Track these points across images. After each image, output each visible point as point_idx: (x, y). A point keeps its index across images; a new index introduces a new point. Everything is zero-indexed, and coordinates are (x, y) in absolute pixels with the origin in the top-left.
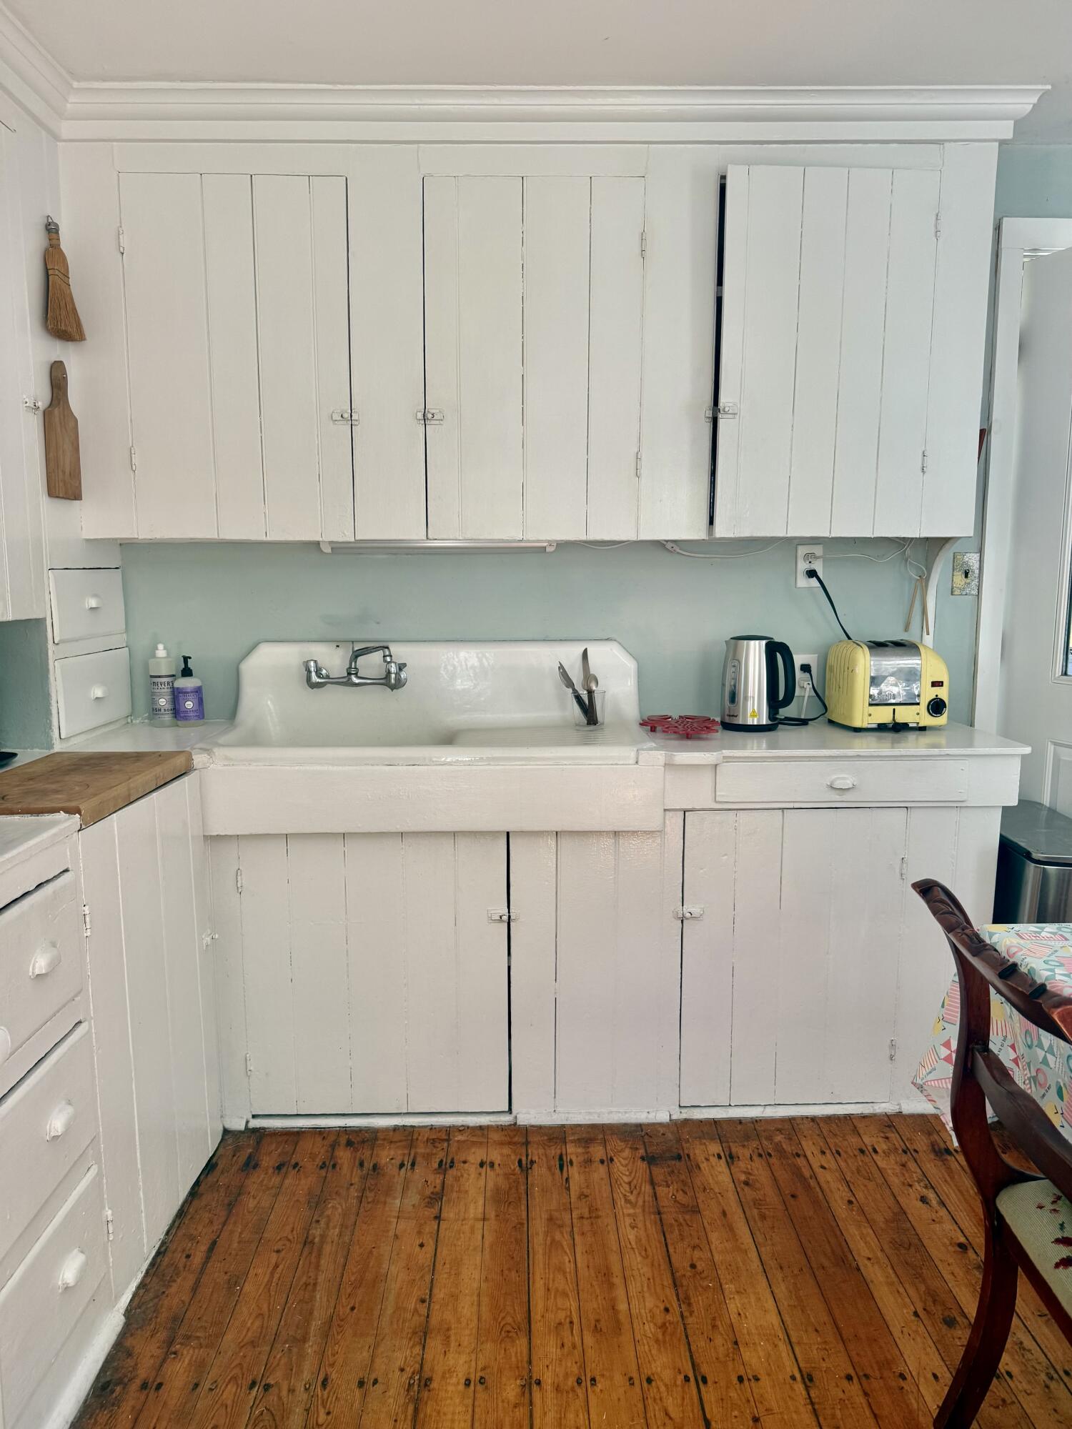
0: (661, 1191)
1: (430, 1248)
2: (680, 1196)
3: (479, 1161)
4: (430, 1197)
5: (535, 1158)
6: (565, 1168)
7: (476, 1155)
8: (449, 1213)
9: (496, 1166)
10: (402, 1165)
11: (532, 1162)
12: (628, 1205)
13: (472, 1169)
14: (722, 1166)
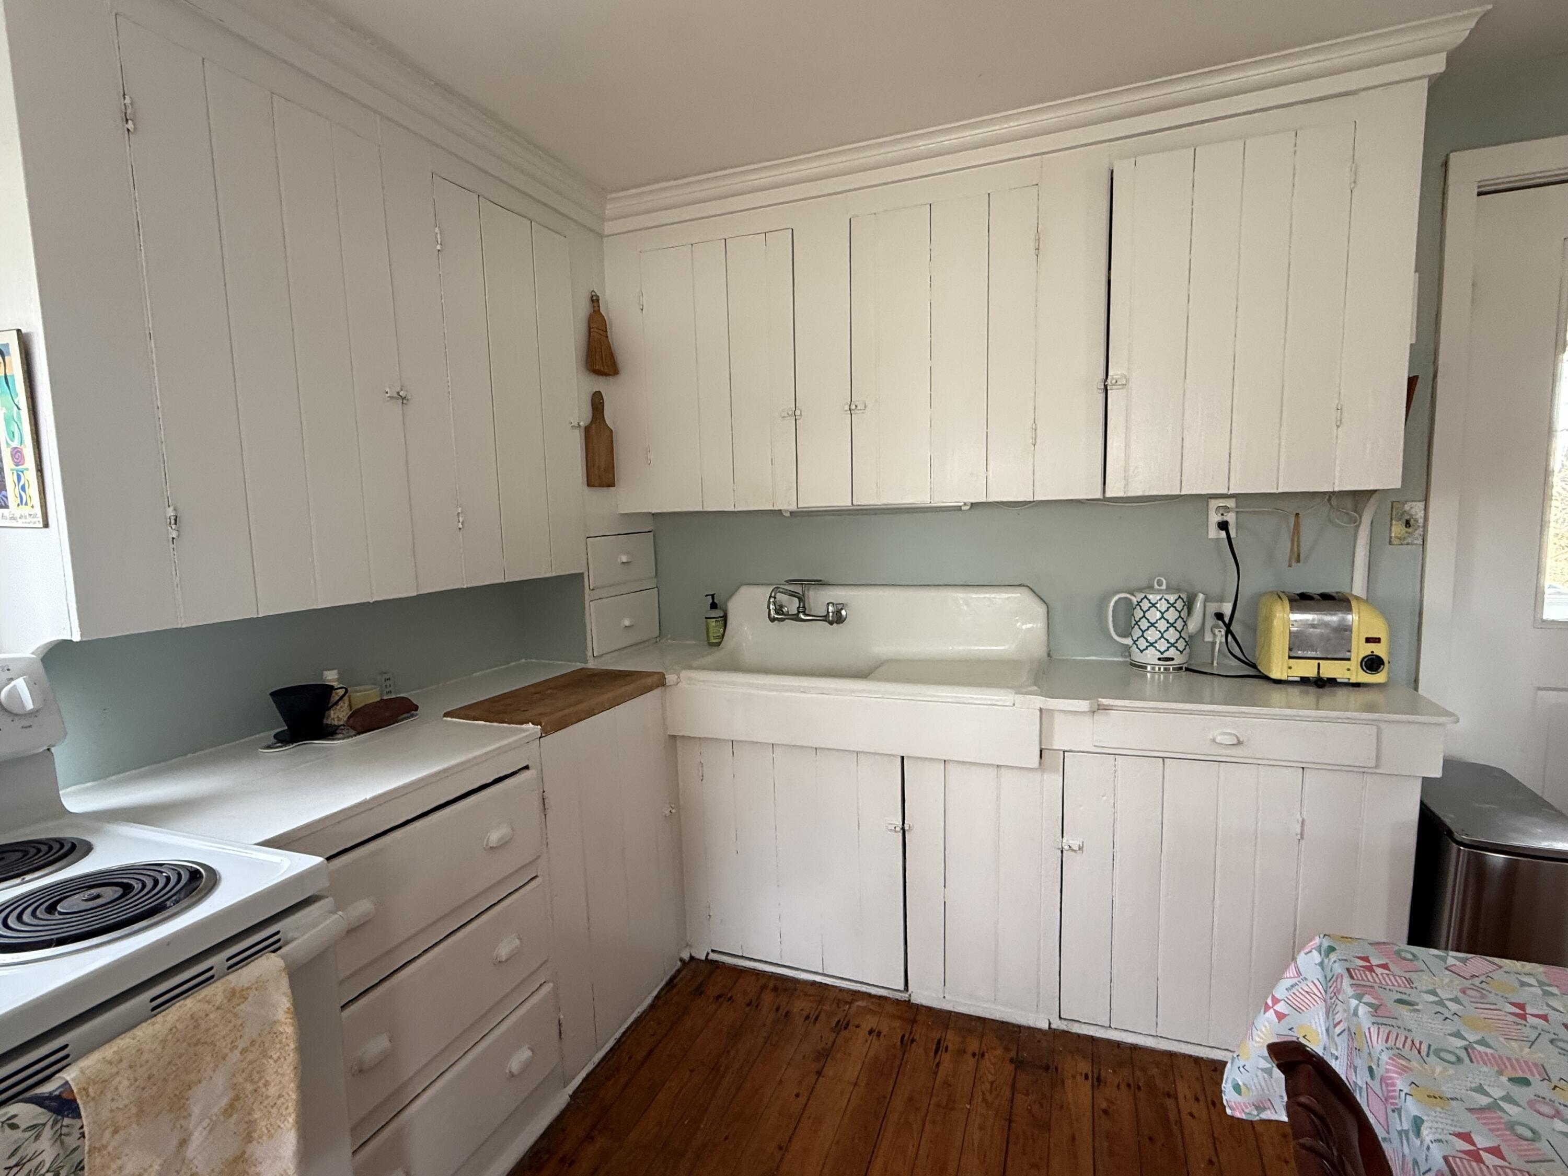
0: (1019, 1097)
1: (802, 1100)
2: (1036, 1109)
3: (869, 1029)
4: (819, 1053)
5: (917, 1037)
6: (939, 1053)
7: (869, 1022)
8: (829, 1071)
9: (882, 1037)
10: (807, 1017)
11: (913, 1040)
12: (984, 1105)
13: (862, 1033)
14: (1086, 1088)
